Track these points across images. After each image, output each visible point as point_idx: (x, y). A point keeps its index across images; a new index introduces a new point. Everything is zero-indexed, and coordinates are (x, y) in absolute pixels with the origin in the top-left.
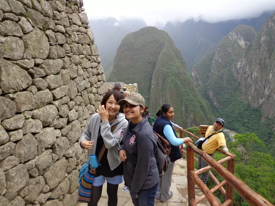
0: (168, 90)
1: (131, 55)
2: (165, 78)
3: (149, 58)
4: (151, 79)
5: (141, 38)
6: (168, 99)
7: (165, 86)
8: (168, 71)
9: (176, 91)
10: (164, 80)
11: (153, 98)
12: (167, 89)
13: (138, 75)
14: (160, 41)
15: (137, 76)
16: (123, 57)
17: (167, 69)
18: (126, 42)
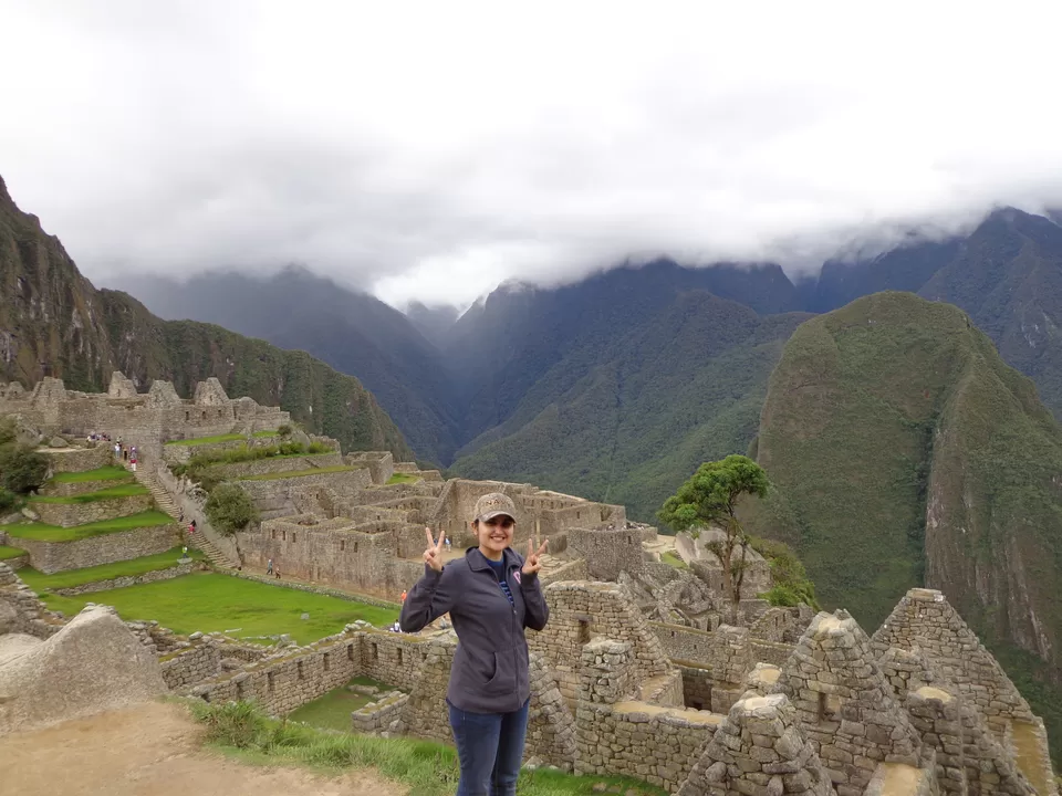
0: (1014, 540)
1: (828, 397)
2: (992, 492)
3: (898, 410)
4: (922, 493)
5: (862, 335)
6: (1021, 578)
7: (995, 525)
8: (999, 461)
9: (1051, 546)
10: (990, 497)
11: (941, 572)
12: (1009, 538)
13: (862, 476)
14: (937, 345)
15: (860, 479)
16: (797, 405)
17: (995, 453)
18: (805, 352)
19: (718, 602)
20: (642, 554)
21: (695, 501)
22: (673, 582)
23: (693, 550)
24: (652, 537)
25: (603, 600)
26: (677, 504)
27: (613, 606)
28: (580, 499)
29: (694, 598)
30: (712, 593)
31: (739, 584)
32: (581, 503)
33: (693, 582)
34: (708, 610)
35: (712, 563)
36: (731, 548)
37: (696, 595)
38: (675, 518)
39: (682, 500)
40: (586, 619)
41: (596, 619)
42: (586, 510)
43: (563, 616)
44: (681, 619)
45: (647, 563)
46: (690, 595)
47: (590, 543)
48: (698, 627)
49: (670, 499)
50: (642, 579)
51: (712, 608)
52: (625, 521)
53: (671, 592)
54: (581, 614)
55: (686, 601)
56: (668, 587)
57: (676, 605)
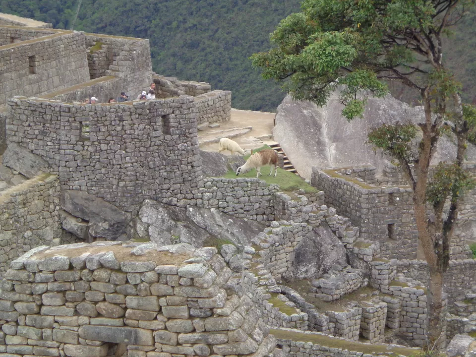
19: (386, 268)
20: (196, 159)
21: (350, 23)
22: (277, 227)
23: (320, 143)
24: (219, 116)
25: (163, 288)
26: (303, 32)
27: (190, 302)
28: (32, 24)
29: (328, 262)
30: (370, 249)
31: (448, 226)
32: (37, 33)
33: (325, 224)
34: (361, 289)
35: (366, 174)
36: (434, 140)
37: (333, 255)
38: (302, 69)
39: (315, 23)
40: (120, 337)
41: (145, 336)
42: (51, 52)
43: (59, 332)
44: (298, 314)
45: (209, 180)
46: (318, 256)
47: (67, 135)
48: (338, 332)
49: (287, 21)
50: (198, 219)
51: (371, 285)
52: (149, 75)
53: (274, 249)
54: (108, 326)
55: (309, 269)
56: (265, 237)
57: (285, 281)
